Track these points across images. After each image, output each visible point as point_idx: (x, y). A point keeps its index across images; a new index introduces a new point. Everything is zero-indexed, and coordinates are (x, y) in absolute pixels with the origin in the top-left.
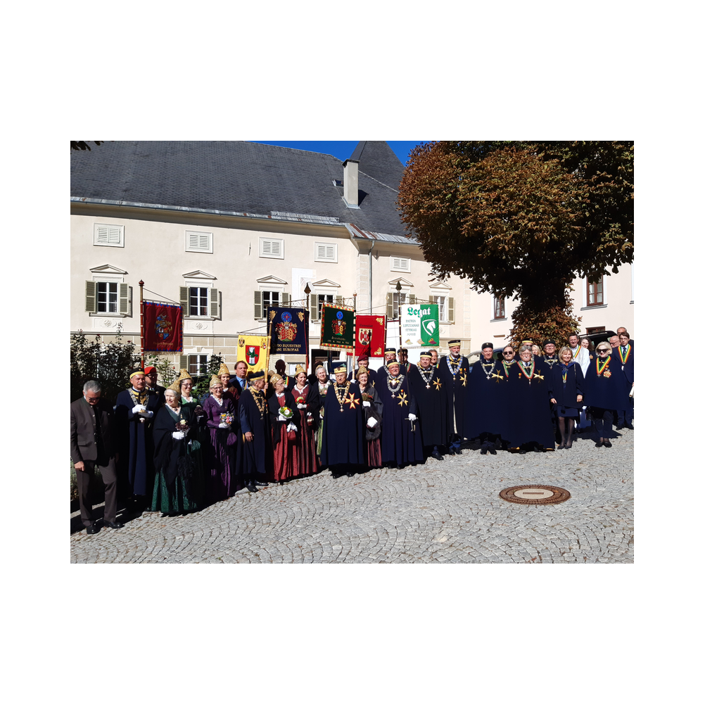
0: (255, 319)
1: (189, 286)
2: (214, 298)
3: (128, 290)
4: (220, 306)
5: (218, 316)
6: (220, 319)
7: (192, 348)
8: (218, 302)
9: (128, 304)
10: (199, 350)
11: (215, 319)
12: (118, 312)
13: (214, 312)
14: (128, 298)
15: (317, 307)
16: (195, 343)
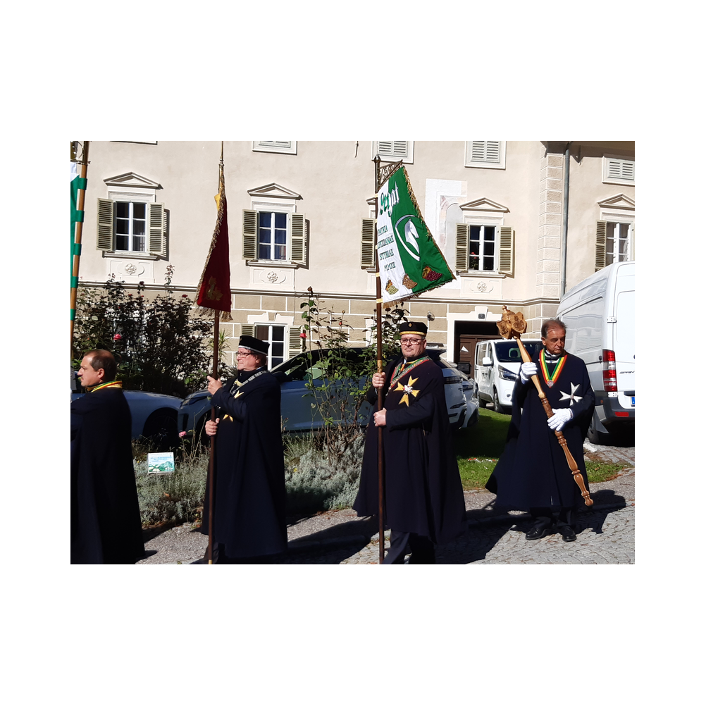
0: (363, 268)
1: (258, 209)
2: (297, 231)
3: (163, 214)
4: (307, 244)
5: (303, 262)
6: (307, 267)
7: (261, 313)
8: (304, 238)
9: (163, 239)
10: (272, 317)
11: (299, 266)
12: (147, 251)
13: (296, 255)
14: (162, 228)
15: (467, 247)
16: (266, 306)
